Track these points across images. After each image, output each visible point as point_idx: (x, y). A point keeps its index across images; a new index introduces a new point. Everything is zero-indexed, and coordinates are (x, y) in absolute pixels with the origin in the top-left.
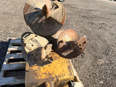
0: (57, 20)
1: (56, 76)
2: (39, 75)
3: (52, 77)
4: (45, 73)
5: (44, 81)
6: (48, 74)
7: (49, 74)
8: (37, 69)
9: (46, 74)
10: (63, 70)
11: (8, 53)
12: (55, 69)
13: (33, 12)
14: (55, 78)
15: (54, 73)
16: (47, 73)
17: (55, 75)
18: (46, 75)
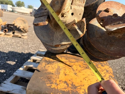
1: (86, 93)
2: (55, 82)
3: (77, 92)
4: (65, 82)
6: (70, 85)
7: (72, 85)
8: (54, 72)
9: (68, 84)
11: (29, 61)
12: (86, 81)
15: (82, 88)
18: (66, 86)
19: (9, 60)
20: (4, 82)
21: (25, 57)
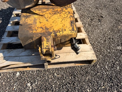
1: (54, 31)
2: (34, 29)
3: (49, 31)
4: (41, 27)
5: (40, 35)
6: (44, 29)
7: (46, 28)
8: (32, 23)
9: (43, 28)
10: (63, 26)
11: (13, 16)
12: (54, 23)
14: (53, 33)
15: (52, 28)
18: (42, 29)
20: (2, 38)
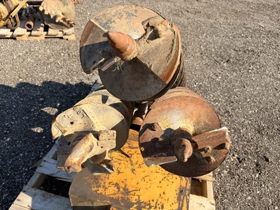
0: (152, 69)
1: (139, 202)
2: (103, 184)
4: (117, 185)
5: (108, 202)
6: (121, 190)
7: (125, 189)
9: (119, 188)
10: (162, 194)
12: (145, 183)
13: (100, 43)
14: (135, 206)
15: (137, 193)
16: (122, 185)
17: (136, 197)
18: (117, 190)
19: (47, 106)
21: (74, 94)
